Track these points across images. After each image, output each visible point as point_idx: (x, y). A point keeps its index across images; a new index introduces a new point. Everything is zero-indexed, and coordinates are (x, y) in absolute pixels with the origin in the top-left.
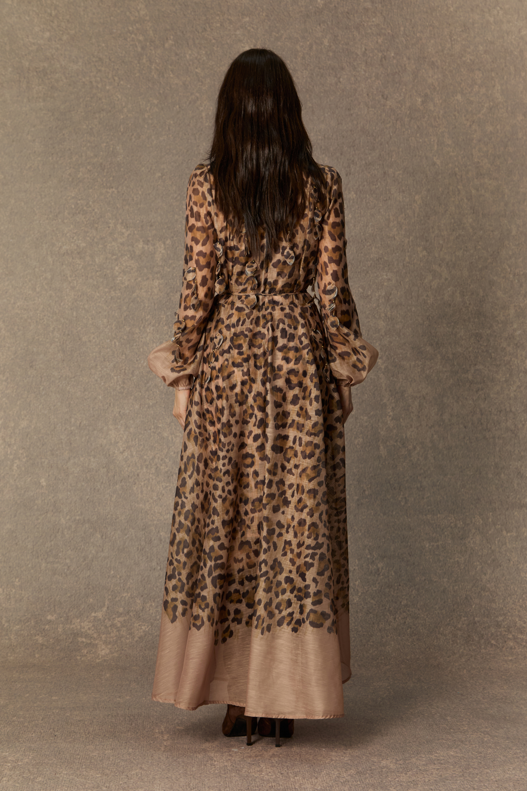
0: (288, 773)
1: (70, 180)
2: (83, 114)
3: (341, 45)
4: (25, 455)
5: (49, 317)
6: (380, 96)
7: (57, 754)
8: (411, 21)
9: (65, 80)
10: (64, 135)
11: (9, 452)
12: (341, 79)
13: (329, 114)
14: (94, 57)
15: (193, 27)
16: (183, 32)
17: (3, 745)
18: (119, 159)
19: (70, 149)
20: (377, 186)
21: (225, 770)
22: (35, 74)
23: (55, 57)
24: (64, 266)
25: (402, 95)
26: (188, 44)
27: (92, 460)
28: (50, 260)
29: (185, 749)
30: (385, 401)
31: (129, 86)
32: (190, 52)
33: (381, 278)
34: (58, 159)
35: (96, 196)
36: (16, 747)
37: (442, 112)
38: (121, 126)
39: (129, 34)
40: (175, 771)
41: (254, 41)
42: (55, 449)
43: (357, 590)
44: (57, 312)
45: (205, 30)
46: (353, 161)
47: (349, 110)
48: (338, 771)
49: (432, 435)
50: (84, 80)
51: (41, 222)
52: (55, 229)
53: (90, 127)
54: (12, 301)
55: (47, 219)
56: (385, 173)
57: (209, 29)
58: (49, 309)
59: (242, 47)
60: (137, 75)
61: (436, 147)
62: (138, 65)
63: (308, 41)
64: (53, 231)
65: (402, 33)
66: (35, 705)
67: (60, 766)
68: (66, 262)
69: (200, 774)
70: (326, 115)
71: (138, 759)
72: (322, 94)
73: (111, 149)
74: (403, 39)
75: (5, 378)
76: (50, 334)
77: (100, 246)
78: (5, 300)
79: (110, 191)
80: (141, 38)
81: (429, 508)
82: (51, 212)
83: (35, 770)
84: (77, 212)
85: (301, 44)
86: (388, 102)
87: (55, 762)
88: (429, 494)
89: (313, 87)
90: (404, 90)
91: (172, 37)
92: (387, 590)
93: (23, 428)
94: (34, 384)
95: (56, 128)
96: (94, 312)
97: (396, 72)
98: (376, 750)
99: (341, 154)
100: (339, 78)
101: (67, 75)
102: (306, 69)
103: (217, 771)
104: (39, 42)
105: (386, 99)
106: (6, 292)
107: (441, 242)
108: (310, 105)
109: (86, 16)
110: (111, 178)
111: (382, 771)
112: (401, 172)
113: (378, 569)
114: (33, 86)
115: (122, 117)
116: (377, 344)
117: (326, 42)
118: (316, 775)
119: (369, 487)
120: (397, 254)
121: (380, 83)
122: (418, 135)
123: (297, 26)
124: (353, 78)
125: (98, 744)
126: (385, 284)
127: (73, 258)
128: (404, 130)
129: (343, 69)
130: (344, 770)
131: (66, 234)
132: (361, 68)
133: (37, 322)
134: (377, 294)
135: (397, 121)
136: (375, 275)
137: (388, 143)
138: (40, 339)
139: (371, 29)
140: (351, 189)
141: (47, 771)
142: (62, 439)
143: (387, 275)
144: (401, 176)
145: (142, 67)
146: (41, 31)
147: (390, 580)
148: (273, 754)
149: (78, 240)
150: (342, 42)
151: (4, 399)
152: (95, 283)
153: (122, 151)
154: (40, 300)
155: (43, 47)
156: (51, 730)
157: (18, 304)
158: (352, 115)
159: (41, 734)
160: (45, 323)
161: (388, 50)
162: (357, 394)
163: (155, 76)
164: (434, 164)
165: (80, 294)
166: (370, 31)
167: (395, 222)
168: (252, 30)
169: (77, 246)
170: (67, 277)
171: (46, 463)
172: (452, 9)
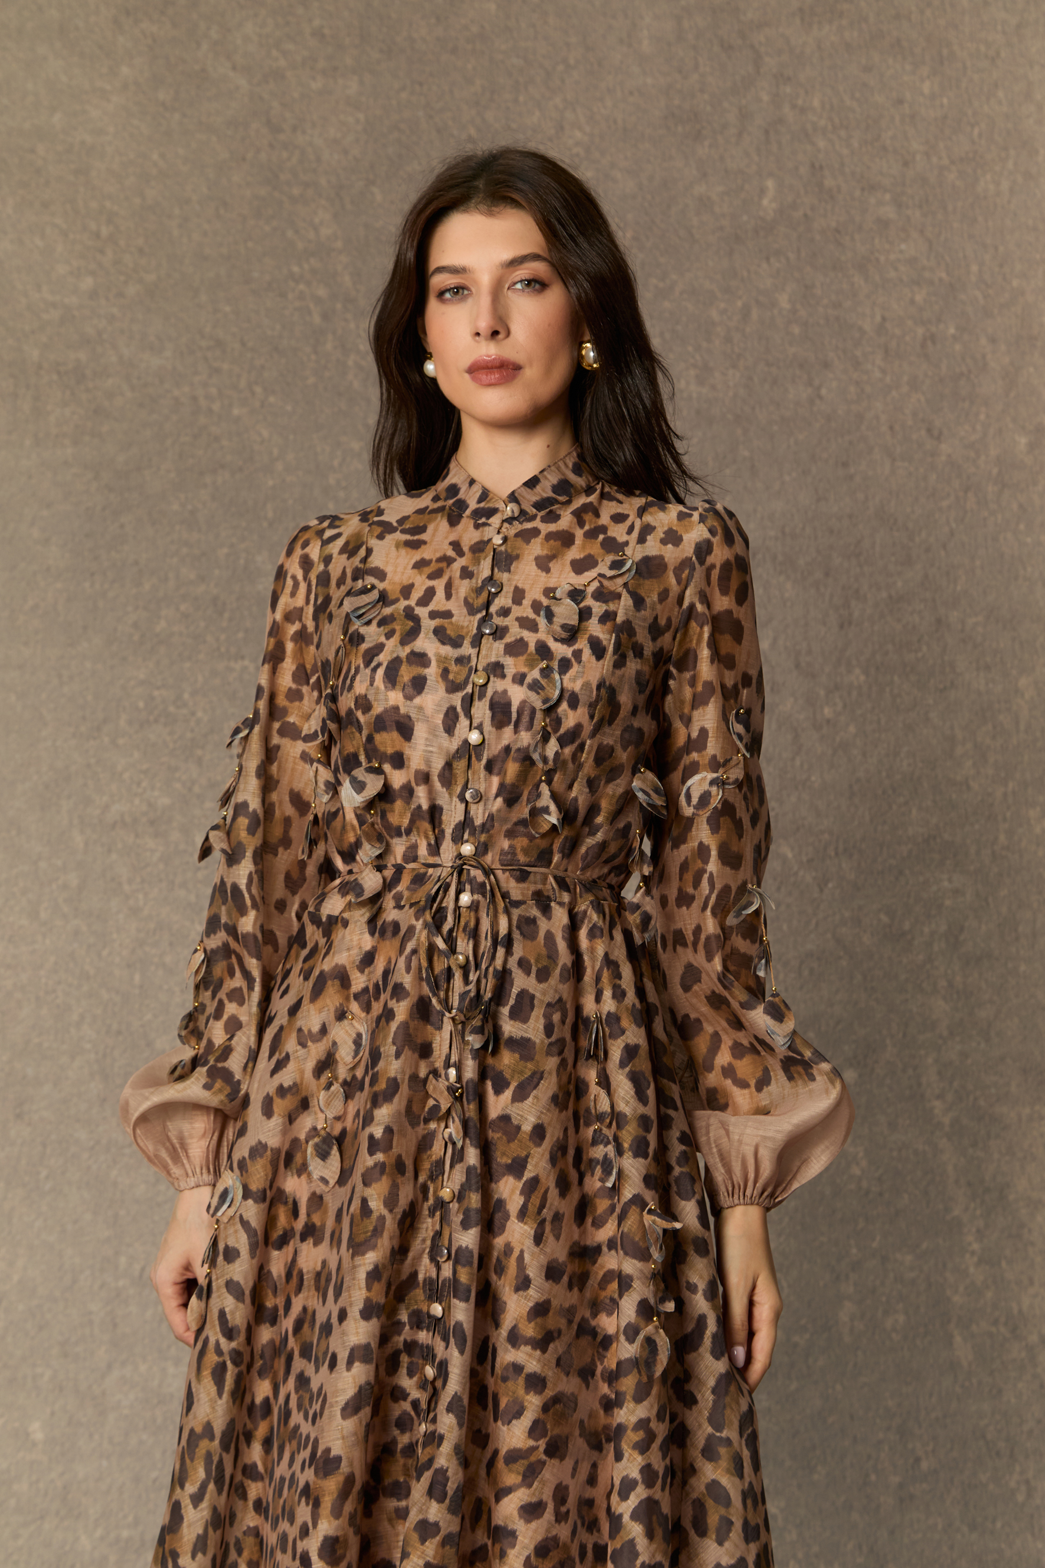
1: (136, 638)
2: (172, 475)
3: (821, 309)
5: (70, 986)
6: (923, 433)
8: (996, 248)
9: (129, 394)
10: (122, 526)
12: (824, 391)
13: (794, 474)
14: (203, 337)
19: (136, 563)
20: (920, 655)
22: (55, 377)
23: (104, 337)
24: (114, 856)
25: (979, 427)
28: (78, 840)
31: (289, 408)
33: (934, 888)
34: (106, 586)
35: (200, 678)
39: (291, 284)
42: (73, 1339)
44: (92, 972)
46: (857, 591)
47: (845, 465)
50: (176, 392)
51: (58, 743)
52: (93, 761)
53: (189, 507)
55: (74, 735)
56: (939, 621)
58: (71, 965)
60: (311, 380)
62: (313, 357)
63: (740, 298)
64: (89, 766)
65: (973, 278)
68: (120, 846)
70: (787, 478)
72: (775, 428)
73: (242, 561)
74: (977, 292)
76: (72, 1030)
79: (237, 666)
80: (322, 292)
82: (84, 718)
84: (152, 718)
85: (722, 305)
86: (943, 446)
89: (753, 408)
90: (982, 417)
94: (24, 1162)
95: (104, 509)
97: (962, 374)
99: (827, 574)
100: (819, 388)
101: (135, 381)
102: (734, 366)
104: (66, 300)
105: (939, 438)
108: (746, 453)
109: (185, 240)
110: (241, 635)
112: (980, 618)
114: (49, 408)
115: (271, 483)
116: (930, 1060)
117: (784, 301)
120: (977, 827)
121: (923, 399)
122: (1022, 527)
123: (710, 263)
124: (852, 389)
126: (948, 902)
127: (137, 836)
128: (986, 514)
129: (826, 365)
131: (121, 774)
132: (873, 364)
133: (37, 998)
134: (926, 930)
135: (966, 492)
136: (921, 879)
137: (944, 547)
138: (45, 1045)
139: (896, 269)
140: (854, 662)
142: (91, 1313)
143: (950, 881)
144: (980, 629)
145: (323, 362)
146: (72, 274)
149: (153, 789)
150: (825, 301)
152: (192, 898)
154: (47, 941)
155: (75, 313)
158: (851, 477)
160: (59, 1001)
161: (939, 320)
163: (356, 384)
165: (152, 926)
166: (892, 274)
167: (969, 745)
169: (149, 804)
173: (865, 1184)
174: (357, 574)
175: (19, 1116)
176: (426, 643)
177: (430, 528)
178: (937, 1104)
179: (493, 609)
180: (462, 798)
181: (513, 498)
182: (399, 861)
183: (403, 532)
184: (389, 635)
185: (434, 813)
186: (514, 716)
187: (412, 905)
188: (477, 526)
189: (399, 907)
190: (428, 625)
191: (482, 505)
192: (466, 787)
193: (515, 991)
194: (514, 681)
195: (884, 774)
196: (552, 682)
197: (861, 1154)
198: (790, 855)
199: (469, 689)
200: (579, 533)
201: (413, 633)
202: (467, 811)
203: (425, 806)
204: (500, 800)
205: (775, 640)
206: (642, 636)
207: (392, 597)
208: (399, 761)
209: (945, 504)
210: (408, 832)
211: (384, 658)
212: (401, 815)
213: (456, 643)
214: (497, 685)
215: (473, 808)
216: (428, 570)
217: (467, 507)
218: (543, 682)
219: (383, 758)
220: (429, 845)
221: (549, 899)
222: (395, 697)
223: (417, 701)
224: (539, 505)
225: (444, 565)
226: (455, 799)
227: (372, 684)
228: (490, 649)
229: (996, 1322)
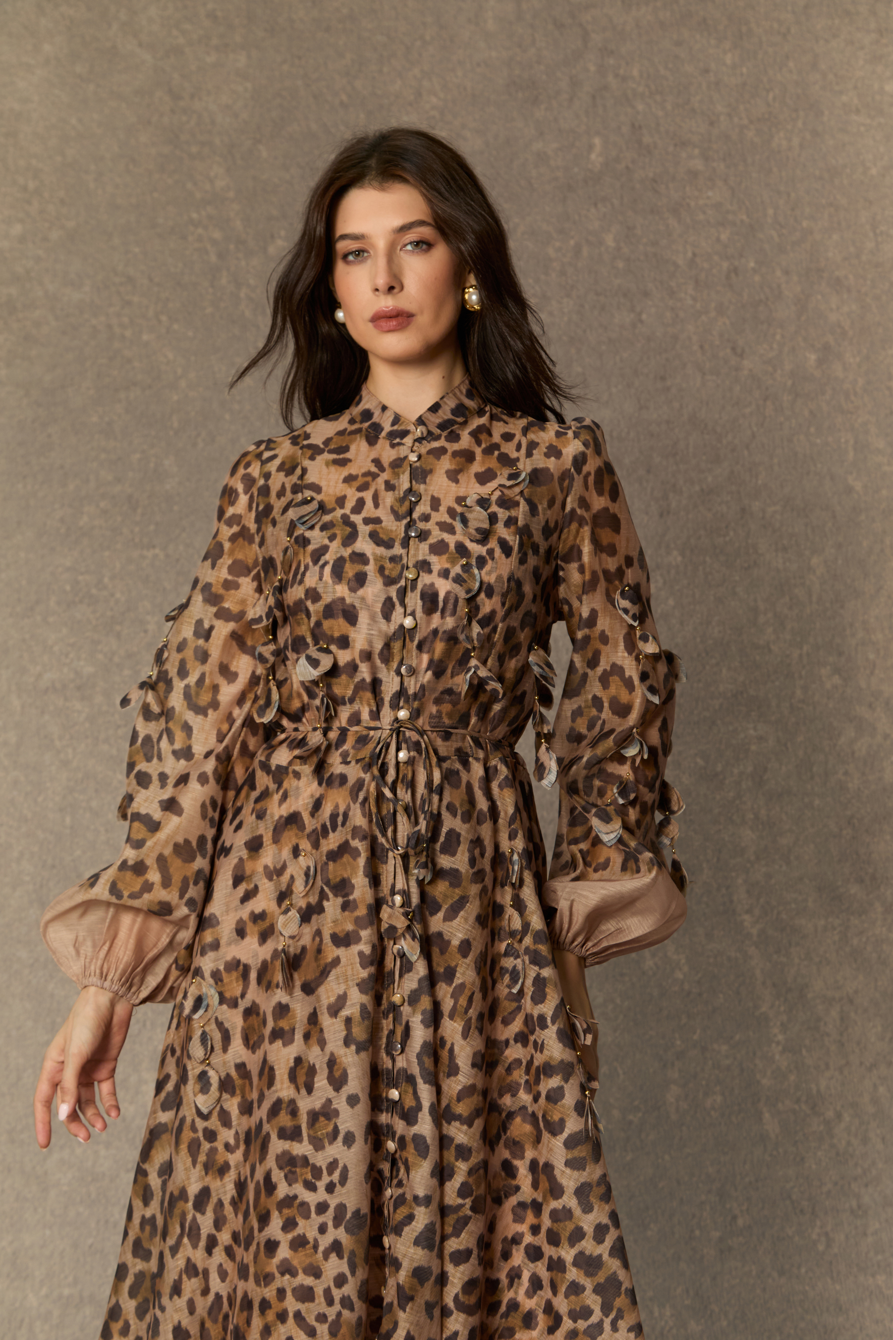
1: (63, 531)
2: (92, 392)
3: (641, 247)
6: (728, 351)
8: (789, 195)
10: (49, 436)
12: (644, 317)
13: (620, 387)
14: (116, 274)
18: (168, 487)
19: (62, 467)
20: (727, 539)
24: (47, 717)
25: (775, 346)
27: (103, 1152)
28: (16, 703)
30: (763, 1009)
31: (190, 334)
33: (742, 736)
34: (37, 487)
35: (118, 565)
37: (861, 382)
38: (174, 418)
39: (191, 228)
44: (29, 816)
46: (674, 486)
47: (663, 379)
49: (875, 1086)
50: (94, 322)
52: (27, 636)
53: (107, 419)
55: (11, 615)
56: (743, 510)
60: (209, 310)
61: (851, 455)
62: (211, 290)
63: (572, 238)
64: (24, 640)
65: (770, 221)
68: (51, 708)
70: (614, 390)
72: (604, 347)
73: (152, 465)
74: (773, 232)
76: (13, 865)
79: (150, 554)
80: (217, 235)
81: (880, 1257)
82: (19, 599)
84: (77, 599)
85: (558, 244)
86: (745, 362)
88: (877, 1226)
91: (283, 233)
95: (33, 422)
97: (761, 301)
99: (648, 471)
100: (640, 314)
105: (741, 356)
107: (872, 656)
108: (579, 369)
110: (152, 527)
112: (778, 508)
115: (175, 398)
116: (740, 881)
117: (610, 240)
120: (777, 683)
121: (728, 323)
122: (812, 430)
123: (547, 209)
124: (668, 314)
126: (753, 748)
127: (66, 700)
128: (782, 419)
129: (646, 294)
132: (686, 293)
134: (736, 771)
135: (765, 401)
136: (731, 728)
137: (747, 447)
139: (704, 213)
143: (755, 729)
144: (778, 517)
145: (219, 294)
150: (645, 240)
152: (114, 752)
153: (176, 469)
158: (668, 389)
161: (741, 256)
162: (700, 995)
163: (248, 313)
164: (849, 490)
166: (701, 217)
167: (770, 615)
172: (874, 171)
173: (686, 986)
174: (296, 489)
176: (364, 545)
177: (353, 448)
178: (747, 917)
179: (415, 515)
180: (398, 673)
181: (420, 421)
182: (344, 724)
183: (330, 452)
184: (332, 538)
185: (375, 685)
186: (441, 604)
187: (358, 761)
188: (393, 446)
189: (345, 762)
190: (364, 530)
191: (395, 428)
192: (401, 663)
193: (444, 830)
194: (439, 575)
195: (698, 640)
196: (473, 576)
197: (683, 961)
199: (403, 583)
200: (478, 451)
201: (351, 537)
202: (402, 683)
203: (368, 679)
204: (429, 673)
206: (538, 537)
207: (329, 506)
208: (344, 642)
210: (352, 700)
211: (330, 557)
212: (346, 687)
213: (389, 545)
214: (425, 579)
215: (406, 680)
216: (356, 484)
217: (382, 429)
218: (465, 576)
219: (331, 640)
220: (371, 711)
221: (467, 755)
222: (342, 590)
223: (361, 592)
224: (442, 426)
225: (369, 479)
226: (393, 673)
227: (321, 579)
228: (417, 549)
229: (798, 1101)
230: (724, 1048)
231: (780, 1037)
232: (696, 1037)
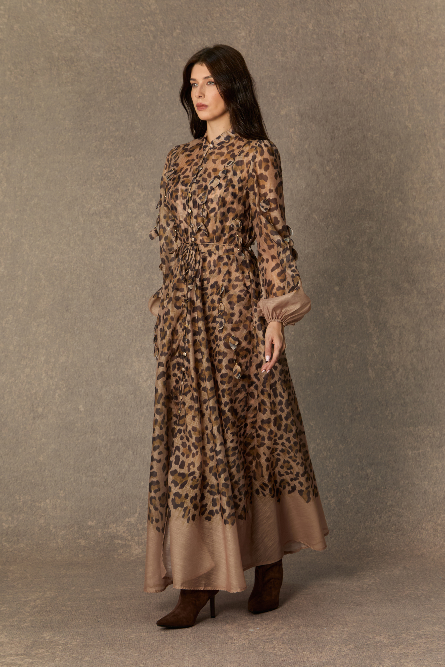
0: (297, 649)
1: (96, 151)
2: (105, 95)
3: (323, 29)
4: (64, 385)
5: (81, 268)
6: (358, 71)
7: (101, 637)
8: (383, 6)
9: (89, 67)
10: (90, 113)
11: (51, 384)
12: (324, 58)
13: (315, 87)
14: (113, 46)
15: (196, 18)
16: (188, 23)
17: (54, 631)
18: (136, 132)
19: (95, 125)
20: (358, 148)
21: (243, 648)
22: (64, 62)
23: (80, 47)
24: (93, 225)
25: (377, 69)
26: (193, 32)
27: (121, 388)
28: (81, 220)
29: (209, 630)
30: (370, 331)
31: (143, 70)
32: (194, 39)
33: (363, 226)
34: (85, 134)
35: (118, 164)
36: (65, 632)
37: (411, 83)
38: (138, 104)
39: (142, 26)
40: (201, 649)
41: (249, 28)
42: (90, 379)
43: (350, 493)
44: (88, 263)
45: (207, 20)
46: (337, 127)
47: (332, 83)
48: (339, 646)
49: (412, 358)
50: (105, 66)
51: (73, 188)
52: (84, 193)
53: (112, 106)
54: (50, 256)
55: (78, 185)
56: (364, 136)
57: (210, 19)
58: (81, 261)
59: (239, 33)
60: (151, 60)
61: (407, 112)
62: (151, 51)
63: (295, 26)
64: (83, 195)
65: (375, 16)
66: (81, 596)
67: (104, 647)
68: (95, 221)
69: (223, 651)
70: (313, 89)
71: (170, 640)
72: (308, 71)
73: (130, 124)
74: (376, 21)
75: (46, 321)
76: (82, 282)
77: (123, 206)
78: (44, 255)
80: (153, 29)
81: (411, 421)
82: (81, 179)
83: (83, 651)
84: (103, 178)
85: (289, 28)
86: (365, 76)
87: (99, 644)
88: (411, 409)
89: (301, 65)
90: (378, 65)
91: (179, 27)
92: (375, 492)
93: (62, 363)
94: (69, 325)
95: (83, 107)
96: (118, 263)
97: (371, 50)
98: (369, 628)
99: (327, 122)
100: (323, 57)
101: (91, 62)
102: (294, 50)
103: (236, 649)
104: (66, 35)
105: (363, 73)
106: (45, 248)
107: (414, 194)
108: (299, 80)
109: (105, 12)
110: (130, 148)
111: (377, 645)
112: (378, 135)
113: (367, 475)
114: (62, 73)
115: (139, 96)
116: (362, 283)
117: (310, 26)
118: (320, 650)
119: (361, 404)
120: (377, 205)
121: (358, 60)
122: (392, 103)
123: (285, 14)
124: (334, 57)
125: (135, 628)
126: (367, 231)
127: (100, 218)
128: (380, 99)
129: (325, 49)
130: (344, 645)
131: (94, 197)
132: (341, 48)
133: (71, 272)
134: (361, 240)
135: (373, 91)
136: (359, 223)
137: (366, 111)
138: (74, 287)
139: (349, 14)
140: (336, 151)
141: (93, 652)
142: (94, 371)
143: (368, 224)
144: (378, 139)
145: (154, 53)
146: (67, 25)
147: (378, 483)
148: (284, 633)
149: (105, 202)
150: (325, 26)
151: (46, 339)
152: (120, 238)
153: (140, 125)
154: (73, 254)
155: (69, 39)
156: (95, 617)
157: (56, 258)
158: (334, 88)
159: (87, 620)
160: (78, 273)
161: (364, 32)
162: (346, 326)
163: (166, 61)
164: (406, 127)
165: (107, 247)
166: (347, 16)
167: (374, 178)
168: (247, 18)
169: (104, 207)
170: (96, 234)
171: (82, 392)
173: (341, 323)
175: (67, 310)
176: (179, 186)
177: (195, 150)
178: (364, 297)
179: (198, 175)
181: (212, 142)
184: (173, 184)
185: (186, 230)
186: (198, 205)
188: (203, 150)
190: (181, 180)
191: (205, 144)
192: (191, 224)
194: (197, 196)
195: (346, 189)
198: (316, 218)
199: (188, 198)
200: (226, 152)
201: (178, 183)
205: (310, 144)
206: (235, 183)
207: (178, 172)
208: (176, 218)
209: (366, 96)
211: (171, 191)
212: (181, 231)
213: (186, 185)
214: (194, 197)
221: (212, 252)
222: (172, 201)
223: (177, 202)
224: (219, 144)
225: (192, 162)
226: (189, 227)
227: (168, 198)
228: (194, 187)
229: (382, 365)
230: (355, 346)
231: (376, 341)
232: (344, 342)
